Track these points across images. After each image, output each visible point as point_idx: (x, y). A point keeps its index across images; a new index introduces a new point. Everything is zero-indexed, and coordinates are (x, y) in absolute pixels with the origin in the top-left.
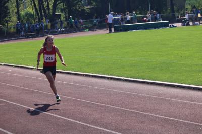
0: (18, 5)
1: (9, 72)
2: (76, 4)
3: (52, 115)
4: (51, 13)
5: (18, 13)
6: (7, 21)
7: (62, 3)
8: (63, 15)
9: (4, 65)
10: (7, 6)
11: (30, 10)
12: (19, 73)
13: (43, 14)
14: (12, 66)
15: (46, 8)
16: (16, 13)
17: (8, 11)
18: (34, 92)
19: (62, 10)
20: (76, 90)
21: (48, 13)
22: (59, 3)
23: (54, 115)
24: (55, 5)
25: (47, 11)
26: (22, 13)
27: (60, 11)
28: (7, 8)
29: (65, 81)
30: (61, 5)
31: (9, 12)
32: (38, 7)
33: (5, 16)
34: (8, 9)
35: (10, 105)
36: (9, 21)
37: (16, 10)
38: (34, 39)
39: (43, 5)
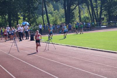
0: (80, 12)
1: (74, 50)
2: (113, 12)
3: (99, 75)
4: (99, 17)
5: (80, 16)
6: (73, 21)
7: (105, 11)
8: (105, 18)
9: (72, 46)
10: (73, 12)
11: (87, 15)
12: (80, 51)
13: (94, 17)
14: (76, 47)
15: (96, 14)
16: (78, 16)
17: (74, 15)
18: (89, 62)
19: (105, 15)
20: (113, 62)
22: (103, 11)
24: (101, 12)
25: (97, 16)
26: (82, 17)
29: (106, 56)
30: (105, 13)
31: (75, 16)
32: (91, 13)
33: (72, 18)
34: (74, 14)
35: (74, 69)
36: (74, 21)
38: (89, 32)
39: (94, 12)
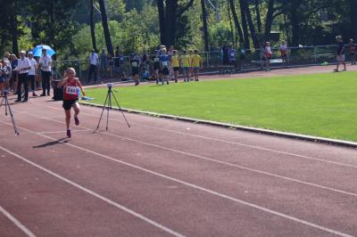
0: (205, 16)
1: (187, 131)
2: (308, 16)
3: (261, 208)
4: (263, 32)
5: (205, 29)
6: (184, 44)
7: (282, 15)
8: (283, 37)
9: (179, 119)
10: (186, 17)
11: (226, 24)
12: (204, 133)
13: (249, 32)
14: (193, 121)
15: (254, 22)
16: (201, 29)
17: (187, 25)
18: (229, 167)
19: (282, 27)
20: (304, 167)
21: (257, 32)
22: (277, 14)
23: (264, 209)
24: (270, 18)
25: (256, 28)
26: (213, 29)
27: (278, 28)
28: (185, 19)
29: (285, 151)
30: (281, 19)
31: (189, 28)
32: (240, 20)
33: (183, 34)
34: (187, 22)
35: (186, 188)
36: (188, 42)
37: (201, 25)
38: (232, 75)
39: (249, 16)
